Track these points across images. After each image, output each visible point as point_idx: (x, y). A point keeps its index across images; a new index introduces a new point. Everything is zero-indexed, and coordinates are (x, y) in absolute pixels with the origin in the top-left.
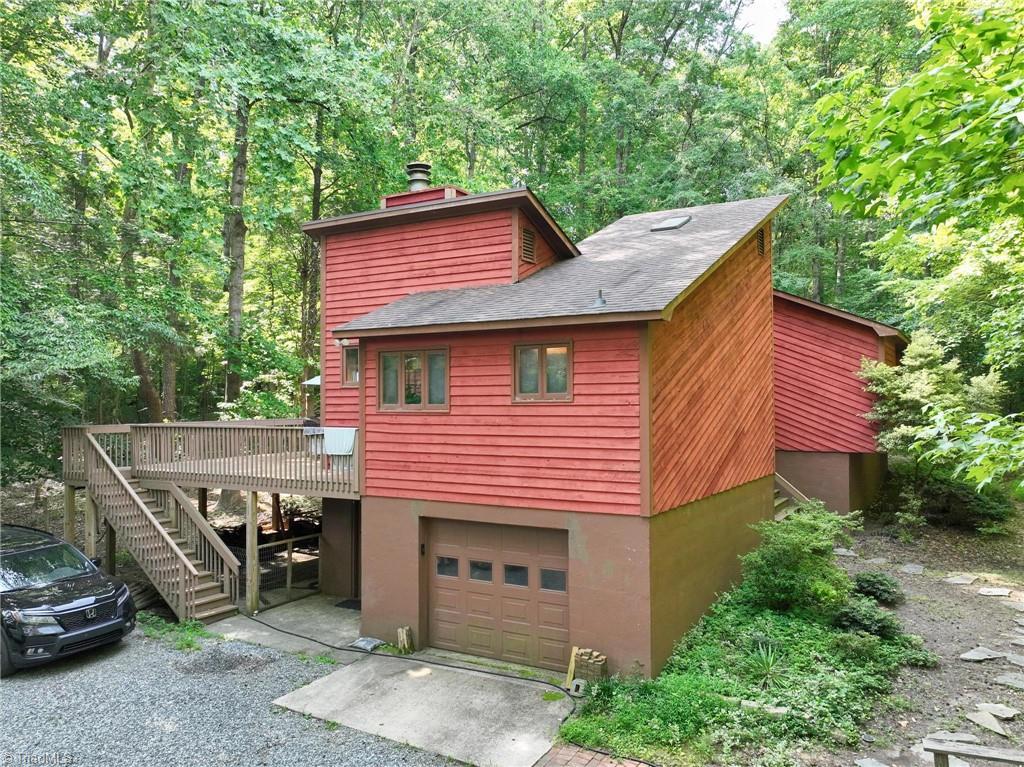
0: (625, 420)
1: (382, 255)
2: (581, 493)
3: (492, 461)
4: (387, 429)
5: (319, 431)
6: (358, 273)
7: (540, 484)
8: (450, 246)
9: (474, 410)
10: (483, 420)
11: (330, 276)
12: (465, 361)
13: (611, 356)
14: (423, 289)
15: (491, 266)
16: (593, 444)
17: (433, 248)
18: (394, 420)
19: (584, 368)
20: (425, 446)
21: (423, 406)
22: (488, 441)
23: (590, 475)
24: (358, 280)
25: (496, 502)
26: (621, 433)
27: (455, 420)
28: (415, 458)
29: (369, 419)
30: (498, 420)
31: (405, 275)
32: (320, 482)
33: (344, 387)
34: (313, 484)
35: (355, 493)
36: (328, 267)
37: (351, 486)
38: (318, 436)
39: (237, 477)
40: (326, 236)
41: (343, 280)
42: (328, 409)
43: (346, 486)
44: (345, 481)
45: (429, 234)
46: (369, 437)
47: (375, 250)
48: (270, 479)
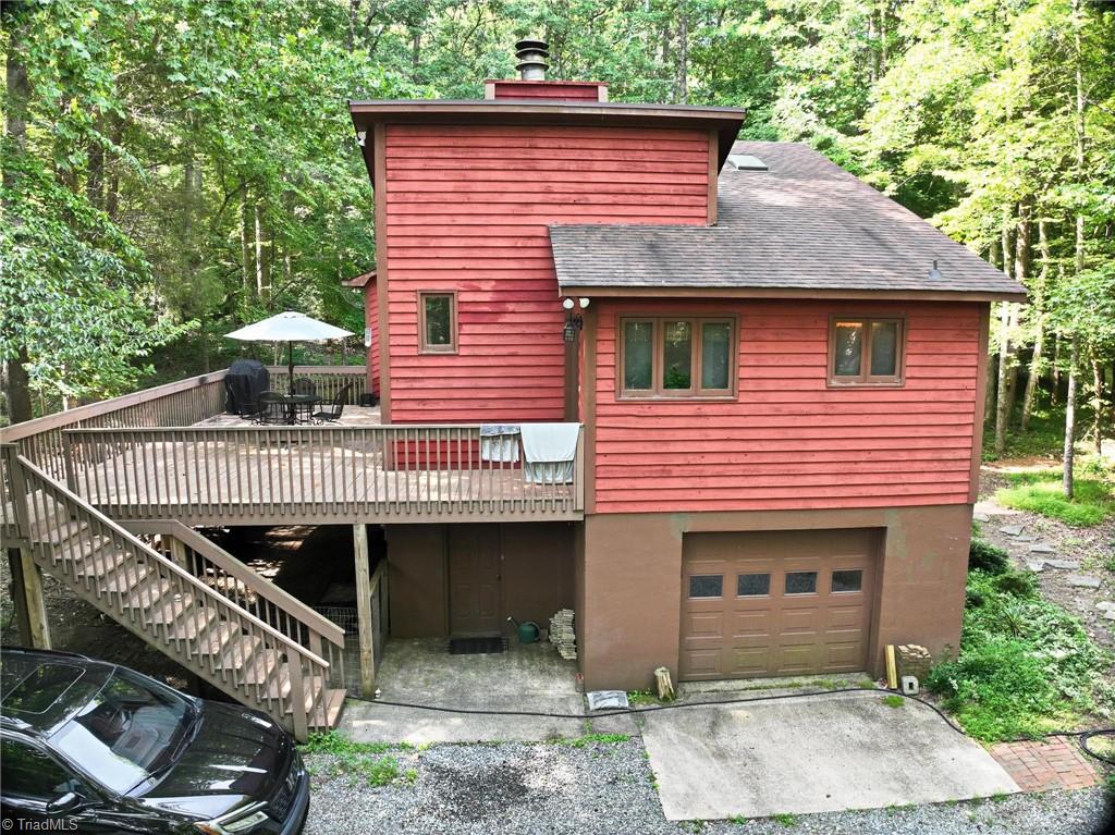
0: (961, 405)
1: (492, 165)
2: (906, 487)
3: (797, 458)
4: (633, 423)
5: (510, 429)
6: (450, 186)
7: (858, 480)
8: (614, 166)
9: (773, 397)
10: (785, 409)
11: (393, 186)
12: (759, 335)
13: (949, 336)
14: (568, 221)
15: (676, 200)
16: (923, 432)
17: (585, 165)
18: (646, 410)
19: (919, 348)
20: (698, 444)
21: (696, 392)
22: (791, 434)
23: (917, 467)
24: (448, 197)
25: (800, 505)
26: (954, 420)
27: (744, 410)
28: (680, 460)
29: (601, 410)
30: (806, 409)
32: (510, 501)
33: (424, 352)
34: (496, 505)
35: (576, 511)
36: (389, 172)
37: (569, 503)
38: (506, 437)
39: (332, 504)
40: (386, 125)
41: (420, 195)
42: (395, 384)
43: (559, 504)
44: (558, 498)
45: (578, 146)
46: (601, 435)
47: (481, 155)
48: (405, 503)
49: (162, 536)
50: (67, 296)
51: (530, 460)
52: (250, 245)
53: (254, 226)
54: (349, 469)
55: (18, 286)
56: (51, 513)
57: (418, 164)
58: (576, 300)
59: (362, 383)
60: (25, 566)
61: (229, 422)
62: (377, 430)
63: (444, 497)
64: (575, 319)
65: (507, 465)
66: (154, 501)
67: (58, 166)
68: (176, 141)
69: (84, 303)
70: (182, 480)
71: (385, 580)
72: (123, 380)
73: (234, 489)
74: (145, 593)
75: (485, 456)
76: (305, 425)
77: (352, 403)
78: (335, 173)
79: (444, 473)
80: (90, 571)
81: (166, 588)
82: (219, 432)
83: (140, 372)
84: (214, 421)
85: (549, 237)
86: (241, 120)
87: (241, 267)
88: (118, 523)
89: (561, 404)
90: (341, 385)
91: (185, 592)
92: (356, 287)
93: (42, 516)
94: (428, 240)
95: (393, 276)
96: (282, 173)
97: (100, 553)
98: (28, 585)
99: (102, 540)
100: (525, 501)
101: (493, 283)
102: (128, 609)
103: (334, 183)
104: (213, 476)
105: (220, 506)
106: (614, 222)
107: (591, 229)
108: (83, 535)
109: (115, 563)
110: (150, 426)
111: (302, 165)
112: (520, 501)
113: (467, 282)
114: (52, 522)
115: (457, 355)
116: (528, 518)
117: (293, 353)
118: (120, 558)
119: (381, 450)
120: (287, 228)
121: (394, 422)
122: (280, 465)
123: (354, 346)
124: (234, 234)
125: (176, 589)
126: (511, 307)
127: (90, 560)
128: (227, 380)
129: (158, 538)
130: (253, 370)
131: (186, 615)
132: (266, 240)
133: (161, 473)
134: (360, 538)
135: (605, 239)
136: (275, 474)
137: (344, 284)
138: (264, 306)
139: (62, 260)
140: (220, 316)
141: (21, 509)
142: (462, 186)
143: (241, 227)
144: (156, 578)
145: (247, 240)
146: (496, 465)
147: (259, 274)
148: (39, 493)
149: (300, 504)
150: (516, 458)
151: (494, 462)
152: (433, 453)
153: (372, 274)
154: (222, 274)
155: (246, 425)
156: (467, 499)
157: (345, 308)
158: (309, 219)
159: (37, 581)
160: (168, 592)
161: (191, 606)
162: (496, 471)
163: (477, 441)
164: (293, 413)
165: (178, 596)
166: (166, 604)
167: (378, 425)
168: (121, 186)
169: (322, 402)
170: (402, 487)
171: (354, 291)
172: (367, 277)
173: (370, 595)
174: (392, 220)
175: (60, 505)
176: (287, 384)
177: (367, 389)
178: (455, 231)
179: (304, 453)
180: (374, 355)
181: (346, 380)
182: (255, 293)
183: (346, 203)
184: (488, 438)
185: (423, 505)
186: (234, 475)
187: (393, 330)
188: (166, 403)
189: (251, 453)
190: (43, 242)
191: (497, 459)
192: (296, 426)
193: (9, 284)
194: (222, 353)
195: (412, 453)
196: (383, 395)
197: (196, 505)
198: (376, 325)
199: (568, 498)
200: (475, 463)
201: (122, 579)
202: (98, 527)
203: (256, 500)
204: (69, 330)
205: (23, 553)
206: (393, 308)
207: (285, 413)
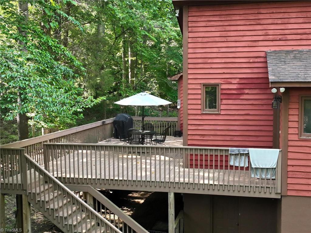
1: (238, 23)
4: (308, 150)
5: (244, 151)
6: (218, 34)
8: (301, 20)
11: (191, 35)
14: (277, 49)
17: (286, 21)
24: (217, 39)
29: (291, 143)
31: (261, 38)
32: (243, 186)
33: (204, 113)
34: (236, 187)
35: (277, 193)
36: (189, 28)
37: (273, 189)
38: (242, 155)
39: (159, 182)
40: (188, 6)
41: (204, 39)
42: (190, 127)
43: (268, 189)
44: (268, 186)
45: (282, 11)
46: (290, 155)
47: (233, 18)
48: (192, 184)
49: (84, 193)
50: (50, 85)
51: (253, 166)
52: (126, 59)
53: (128, 50)
54: (167, 167)
55: (29, 80)
56: (37, 180)
57: (203, 24)
58: (278, 89)
59: (175, 125)
60: (24, 203)
61: (114, 142)
62: (181, 149)
63: (211, 182)
64: (278, 97)
65: (242, 168)
66: (81, 177)
67: (42, 24)
68: (94, 13)
69: (57, 88)
70: (94, 167)
71: (182, 220)
72: (69, 121)
73: (116, 173)
74: (75, 218)
75: (232, 163)
76: (148, 145)
77: (171, 135)
78: (166, 26)
79: (212, 171)
80: (52, 206)
81: (84, 216)
82: (111, 147)
83: (77, 117)
84: (108, 141)
85: (266, 57)
86: (123, 3)
87: (122, 70)
88: (65, 186)
89: (271, 139)
90: (166, 126)
91: (92, 219)
92: (174, 80)
93: (33, 181)
94: (206, 60)
95: (190, 77)
96: (141, 26)
97: (56, 198)
98: (24, 211)
99: (58, 192)
100: (251, 187)
101: (238, 80)
102: (67, 224)
103: (165, 30)
104: (107, 166)
105: (110, 180)
106: (300, 48)
107: (288, 52)
108: (50, 190)
109: (63, 204)
110: (79, 143)
111: (151, 22)
112: (248, 186)
113: (226, 79)
114: (37, 183)
115: (220, 114)
116: (252, 195)
117: (144, 110)
118: (65, 202)
119: (183, 158)
120: (143, 52)
121: (189, 145)
122: (137, 163)
123: (173, 107)
124: (118, 54)
125: (88, 216)
126: (246, 91)
127: (52, 201)
128: (114, 123)
129: (81, 193)
130: (126, 118)
131: (91, 229)
132: (134, 57)
133: (85, 164)
134: (171, 199)
135: (295, 58)
136: (134, 167)
137: (169, 79)
138: (132, 88)
139: (47, 69)
140: (111, 92)
141: (24, 177)
142: (224, 34)
143: (122, 50)
144: (80, 211)
145: (125, 57)
146: (237, 168)
147: (130, 74)
148: (33, 170)
149: (145, 181)
150: (247, 165)
151: (235, 166)
152: (206, 160)
153: (181, 74)
154: (113, 73)
155: (122, 144)
156: (222, 184)
157: (169, 89)
158: (154, 47)
159: (28, 210)
160: (84, 218)
161: (94, 225)
162: (237, 171)
163: (228, 156)
164: (143, 139)
165: (88, 220)
166: (83, 223)
167: (182, 146)
168: (70, 33)
169: (156, 134)
170: (191, 176)
171: (173, 82)
172: (179, 75)
173: (174, 227)
174: (190, 51)
175: (41, 176)
176: (141, 125)
177: (178, 129)
178: (219, 55)
179: (147, 158)
180: (181, 112)
181: (168, 124)
182: (128, 82)
183: (170, 39)
184: (233, 154)
185: (201, 185)
186: (116, 166)
187: (190, 102)
188: (88, 132)
189: (124, 157)
190: (39, 61)
191: (237, 165)
192: (145, 145)
193: (25, 80)
194: (112, 109)
195: (196, 160)
196: (184, 132)
197: (99, 179)
198: (182, 98)
199: (273, 186)
200: (226, 167)
201: (65, 211)
202: (56, 187)
203: (125, 178)
204: (51, 100)
205: (23, 197)
206: (190, 92)
207: (140, 139)
